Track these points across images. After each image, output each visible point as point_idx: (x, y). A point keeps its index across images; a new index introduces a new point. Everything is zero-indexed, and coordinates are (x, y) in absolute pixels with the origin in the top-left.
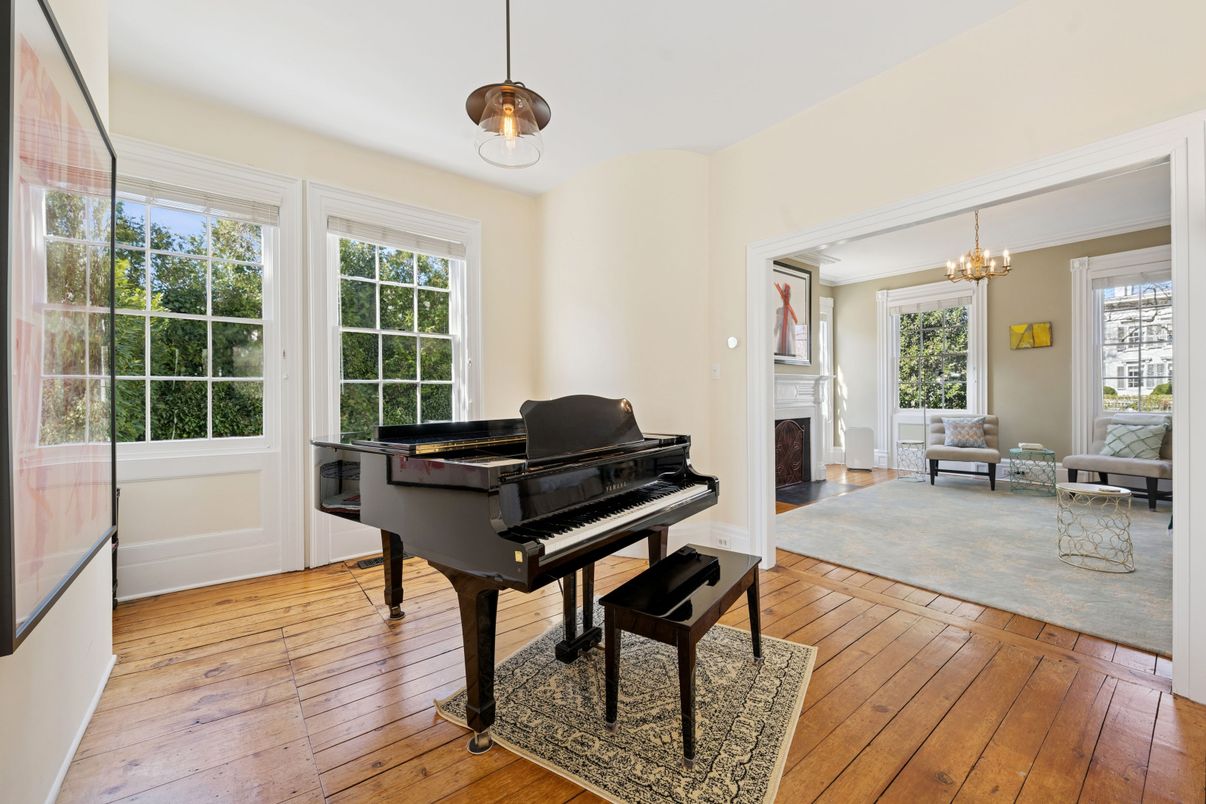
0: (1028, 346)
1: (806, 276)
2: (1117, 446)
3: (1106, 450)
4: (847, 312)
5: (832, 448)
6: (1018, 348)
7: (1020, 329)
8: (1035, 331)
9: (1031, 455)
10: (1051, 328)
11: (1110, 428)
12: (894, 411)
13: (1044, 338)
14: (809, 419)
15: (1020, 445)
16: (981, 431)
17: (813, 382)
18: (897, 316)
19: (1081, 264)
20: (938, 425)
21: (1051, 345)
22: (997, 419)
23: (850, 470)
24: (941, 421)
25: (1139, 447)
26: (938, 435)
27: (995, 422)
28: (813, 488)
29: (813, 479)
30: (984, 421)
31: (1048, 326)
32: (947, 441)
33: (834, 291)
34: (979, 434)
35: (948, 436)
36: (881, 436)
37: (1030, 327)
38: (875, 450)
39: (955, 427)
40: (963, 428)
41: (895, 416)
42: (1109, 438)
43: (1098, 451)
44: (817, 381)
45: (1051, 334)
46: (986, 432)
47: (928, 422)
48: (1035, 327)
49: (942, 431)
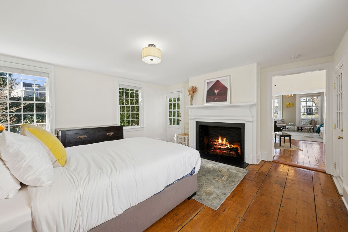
0: (289, 107)
2: (304, 123)
3: (302, 124)
6: (287, 107)
9: (291, 125)
10: (293, 104)
11: (303, 120)
13: (292, 105)
15: (289, 124)
21: (293, 107)
25: (307, 123)
27: (284, 120)
30: (282, 120)
37: (289, 104)
40: (279, 121)
42: (303, 122)
43: (301, 124)
46: (283, 122)
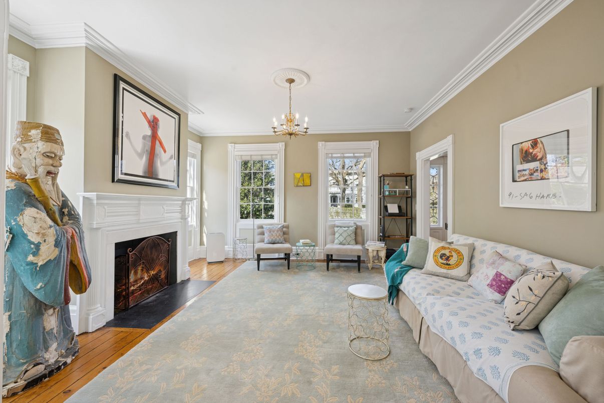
0: (302, 185)
1: (176, 116)
2: (341, 239)
3: (337, 242)
4: (211, 156)
5: (198, 246)
6: (297, 186)
7: (298, 175)
8: (304, 177)
11: (337, 229)
12: (237, 221)
13: (307, 182)
14: (176, 232)
15: (301, 241)
16: (282, 234)
17: (180, 202)
18: (239, 161)
19: (322, 145)
20: (260, 230)
21: (310, 185)
22: (288, 225)
23: (209, 263)
24: (262, 227)
25: (349, 239)
26: (261, 236)
27: (287, 227)
28: (179, 288)
29: (179, 280)
30: (283, 227)
31: (309, 175)
32: (266, 240)
33: (201, 139)
34: (281, 235)
35: (267, 237)
36: (230, 238)
37: (302, 175)
38: (226, 247)
39: (270, 232)
40: (274, 231)
41: (238, 224)
42: (337, 235)
44: (184, 202)
45: (311, 179)
46: (284, 233)
47: (255, 227)
48: (304, 175)
49: (263, 234)
